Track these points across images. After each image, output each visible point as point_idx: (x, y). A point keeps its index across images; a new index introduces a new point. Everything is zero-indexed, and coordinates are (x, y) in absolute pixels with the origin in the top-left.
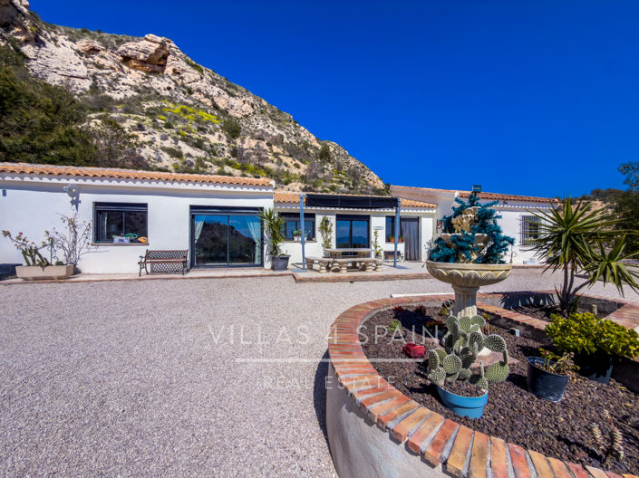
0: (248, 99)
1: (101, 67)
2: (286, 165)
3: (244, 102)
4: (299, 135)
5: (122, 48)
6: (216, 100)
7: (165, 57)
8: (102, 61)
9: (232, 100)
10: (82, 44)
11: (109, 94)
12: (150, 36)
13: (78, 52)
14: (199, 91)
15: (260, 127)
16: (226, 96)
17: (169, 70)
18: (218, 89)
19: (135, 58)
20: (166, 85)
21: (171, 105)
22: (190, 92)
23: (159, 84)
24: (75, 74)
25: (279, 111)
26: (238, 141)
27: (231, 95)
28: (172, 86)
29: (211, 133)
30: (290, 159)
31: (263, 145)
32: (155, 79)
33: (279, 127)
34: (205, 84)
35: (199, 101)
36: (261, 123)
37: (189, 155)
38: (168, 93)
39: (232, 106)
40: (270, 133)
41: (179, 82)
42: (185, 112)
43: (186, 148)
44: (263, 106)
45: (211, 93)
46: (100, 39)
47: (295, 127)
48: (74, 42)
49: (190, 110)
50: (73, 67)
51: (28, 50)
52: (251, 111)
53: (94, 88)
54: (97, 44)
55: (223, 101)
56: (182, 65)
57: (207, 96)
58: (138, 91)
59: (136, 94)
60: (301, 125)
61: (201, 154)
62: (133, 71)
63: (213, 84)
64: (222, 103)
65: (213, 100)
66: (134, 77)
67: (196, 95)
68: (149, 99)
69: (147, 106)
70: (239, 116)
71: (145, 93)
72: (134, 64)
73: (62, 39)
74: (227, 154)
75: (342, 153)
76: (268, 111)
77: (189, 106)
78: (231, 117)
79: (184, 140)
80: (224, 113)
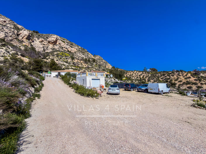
0: (75, 48)
1: (44, 45)
4: (88, 56)
5: (48, 40)
7: (57, 40)
8: (45, 43)
10: (41, 40)
11: (47, 51)
12: (54, 37)
13: (40, 42)
14: (64, 47)
17: (58, 43)
18: (69, 46)
19: (51, 42)
20: (58, 47)
21: (59, 53)
23: (56, 47)
24: (40, 47)
25: (84, 49)
26: (74, 60)
27: (72, 47)
29: (69, 59)
31: (79, 61)
32: (55, 46)
33: (83, 54)
34: (66, 45)
36: (79, 54)
38: (58, 49)
39: (72, 50)
40: (81, 56)
41: (60, 46)
42: (62, 54)
43: (65, 64)
44: (79, 49)
46: (43, 38)
47: (87, 53)
48: (39, 39)
50: (40, 46)
51: (32, 43)
53: (44, 50)
54: (43, 40)
56: (61, 42)
57: (66, 48)
58: (52, 49)
59: (52, 50)
60: (89, 52)
61: (67, 64)
62: (50, 44)
64: (69, 50)
66: (51, 46)
67: (64, 49)
68: (55, 51)
69: (55, 54)
70: (74, 52)
71: (54, 50)
72: (50, 43)
73: (36, 39)
74: (72, 64)
75: (101, 58)
76: (81, 50)
77: (63, 52)
78: (72, 53)
79: (64, 62)
80: (70, 52)
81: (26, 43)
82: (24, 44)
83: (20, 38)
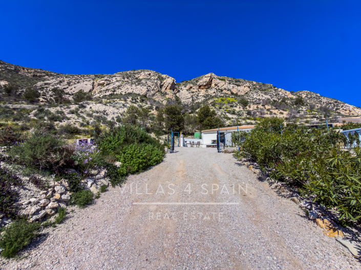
0: (246, 85)
1: (193, 92)
2: (275, 114)
4: (279, 94)
5: (198, 83)
7: (212, 81)
8: (194, 90)
9: (239, 88)
10: (188, 87)
11: (197, 101)
12: (207, 75)
13: (187, 90)
14: (225, 89)
15: (255, 97)
16: (236, 87)
17: (213, 85)
18: (232, 85)
19: (202, 85)
20: (214, 91)
21: (217, 99)
22: (222, 91)
23: (211, 92)
26: (247, 107)
27: (238, 86)
28: (215, 91)
29: (236, 106)
30: (277, 110)
31: (260, 106)
32: (209, 90)
33: (266, 94)
34: (227, 85)
35: (226, 93)
36: (255, 94)
38: (214, 94)
39: (239, 91)
40: (261, 98)
41: (218, 88)
42: (223, 100)
43: (230, 116)
44: (254, 85)
45: (229, 88)
46: (192, 83)
47: (275, 90)
48: (186, 87)
49: (224, 99)
50: (187, 96)
51: (177, 95)
54: (191, 85)
55: (235, 90)
56: (218, 81)
59: (204, 98)
60: (279, 88)
61: (235, 116)
62: (202, 90)
63: (230, 83)
64: (235, 91)
65: (231, 91)
66: (203, 92)
67: (224, 91)
68: (209, 99)
69: (210, 102)
70: (243, 94)
71: (208, 97)
72: (202, 87)
73: (183, 87)
74: (245, 114)
76: (258, 87)
77: (223, 97)
78: (239, 96)
79: (228, 112)
80: (236, 95)
81: (170, 94)
82: (167, 96)
83: (163, 90)
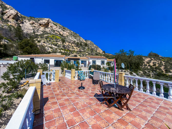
0: (68, 32)
1: (35, 27)
2: (74, 49)
3: (67, 32)
4: (80, 40)
5: (39, 22)
6: (60, 32)
7: (49, 23)
8: (35, 26)
9: (64, 32)
10: (31, 22)
11: (37, 33)
12: (46, 19)
13: (30, 24)
14: (56, 31)
15: (70, 39)
16: (63, 31)
17: (49, 26)
18: (61, 30)
19: (42, 24)
20: (49, 30)
21: (50, 35)
22: (54, 31)
23: (48, 30)
24: (30, 29)
25: (76, 34)
26: (65, 43)
27: (64, 31)
28: (50, 30)
29: (59, 42)
31: (70, 44)
32: (46, 29)
33: (75, 38)
34: (58, 29)
35: (56, 33)
36: (71, 37)
37: (54, 48)
38: (49, 32)
39: (64, 34)
40: (73, 40)
41: (52, 29)
42: (53, 37)
43: (53, 46)
44: (72, 33)
45: (59, 31)
46: (35, 20)
47: (79, 38)
48: (29, 22)
49: (54, 36)
50: (30, 28)
51: (21, 25)
52: (68, 34)
53: (34, 32)
54: (34, 22)
55: (62, 33)
56: (53, 25)
57: (58, 32)
58: (43, 32)
59: (42, 33)
60: (81, 37)
61: (56, 47)
62: (42, 27)
63: (59, 28)
64: (61, 33)
65: (59, 33)
66: (42, 28)
67: (56, 32)
68: (45, 34)
69: (45, 36)
70: (66, 36)
71: (45, 32)
72: (42, 25)
73: (27, 21)
74: (62, 47)
75: (92, 43)
76: (73, 34)
77: (54, 35)
78: (63, 36)
79: (53, 44)
80: (62, 35)
81: (12, 22)
82: (9, 24)
83: (5, 17)
